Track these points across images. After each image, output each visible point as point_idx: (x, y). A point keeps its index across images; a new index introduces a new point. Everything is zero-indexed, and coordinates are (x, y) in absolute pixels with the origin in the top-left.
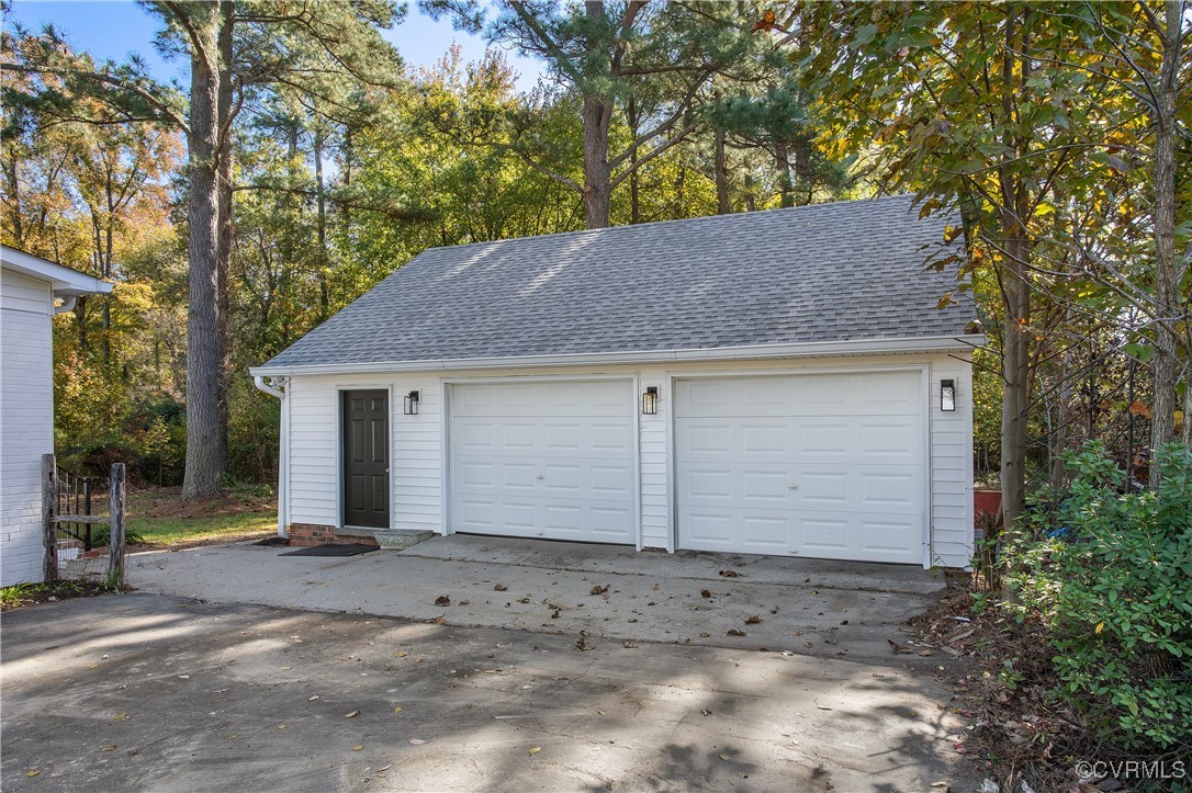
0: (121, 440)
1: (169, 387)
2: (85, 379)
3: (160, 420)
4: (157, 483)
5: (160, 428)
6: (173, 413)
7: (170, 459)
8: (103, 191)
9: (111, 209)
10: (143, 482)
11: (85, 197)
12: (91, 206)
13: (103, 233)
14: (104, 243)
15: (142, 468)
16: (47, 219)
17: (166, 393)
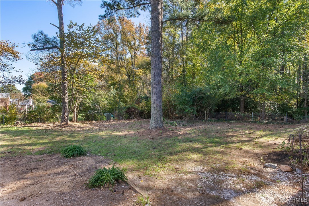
0: (135, 105)
1: (146, 92)
2: (128, 91)
3: (144, 100)
4: (143, 118)
5: (144, 102)
6: (147, 98)
7: (146, 111)
8: (133, 50)
9: (134, 54)
10: (139, 118)
11: (130, 51)
12: (131, 53)
13: (133, 59)
14: (133, 61)
15: (139, 113)
16: (123, 57)
17: (145, 94)
